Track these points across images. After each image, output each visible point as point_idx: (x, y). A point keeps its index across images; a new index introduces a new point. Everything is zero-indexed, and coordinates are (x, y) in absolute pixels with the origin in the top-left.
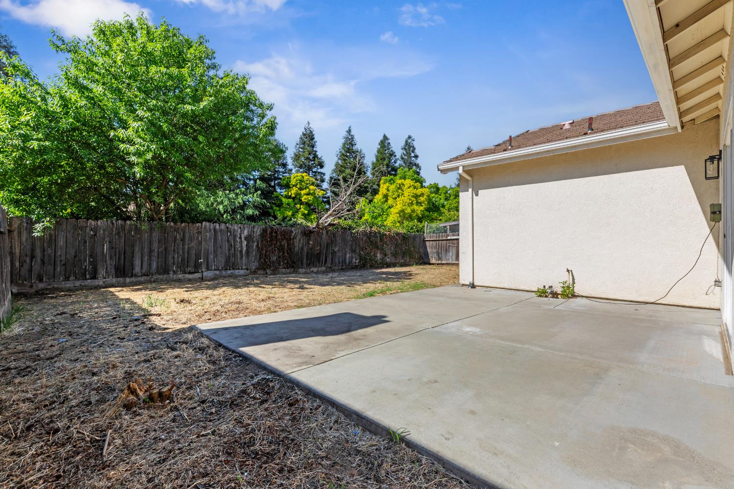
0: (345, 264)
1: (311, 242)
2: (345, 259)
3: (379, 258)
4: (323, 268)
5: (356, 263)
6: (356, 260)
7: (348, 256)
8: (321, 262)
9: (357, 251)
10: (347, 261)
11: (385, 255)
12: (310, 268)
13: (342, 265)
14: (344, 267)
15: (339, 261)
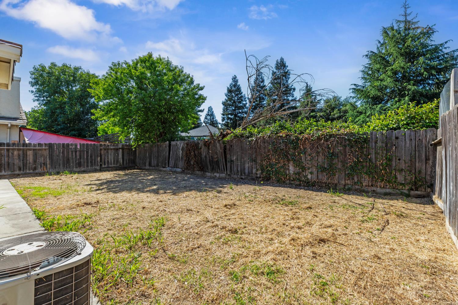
0: (245, 173)
1: (210, 152)
2: (244, 169)
3: (291, 172)
4: (223, 175)
5: (257, 174)
6: (257, 170)
7: (247, 166)
8: (221, 169)
9: (259, 161)
10: (247, 171)
11: (304, 169)
12: (214, 173)
13: (241, 175)
14: (243, 177)
15: (238, 170)
